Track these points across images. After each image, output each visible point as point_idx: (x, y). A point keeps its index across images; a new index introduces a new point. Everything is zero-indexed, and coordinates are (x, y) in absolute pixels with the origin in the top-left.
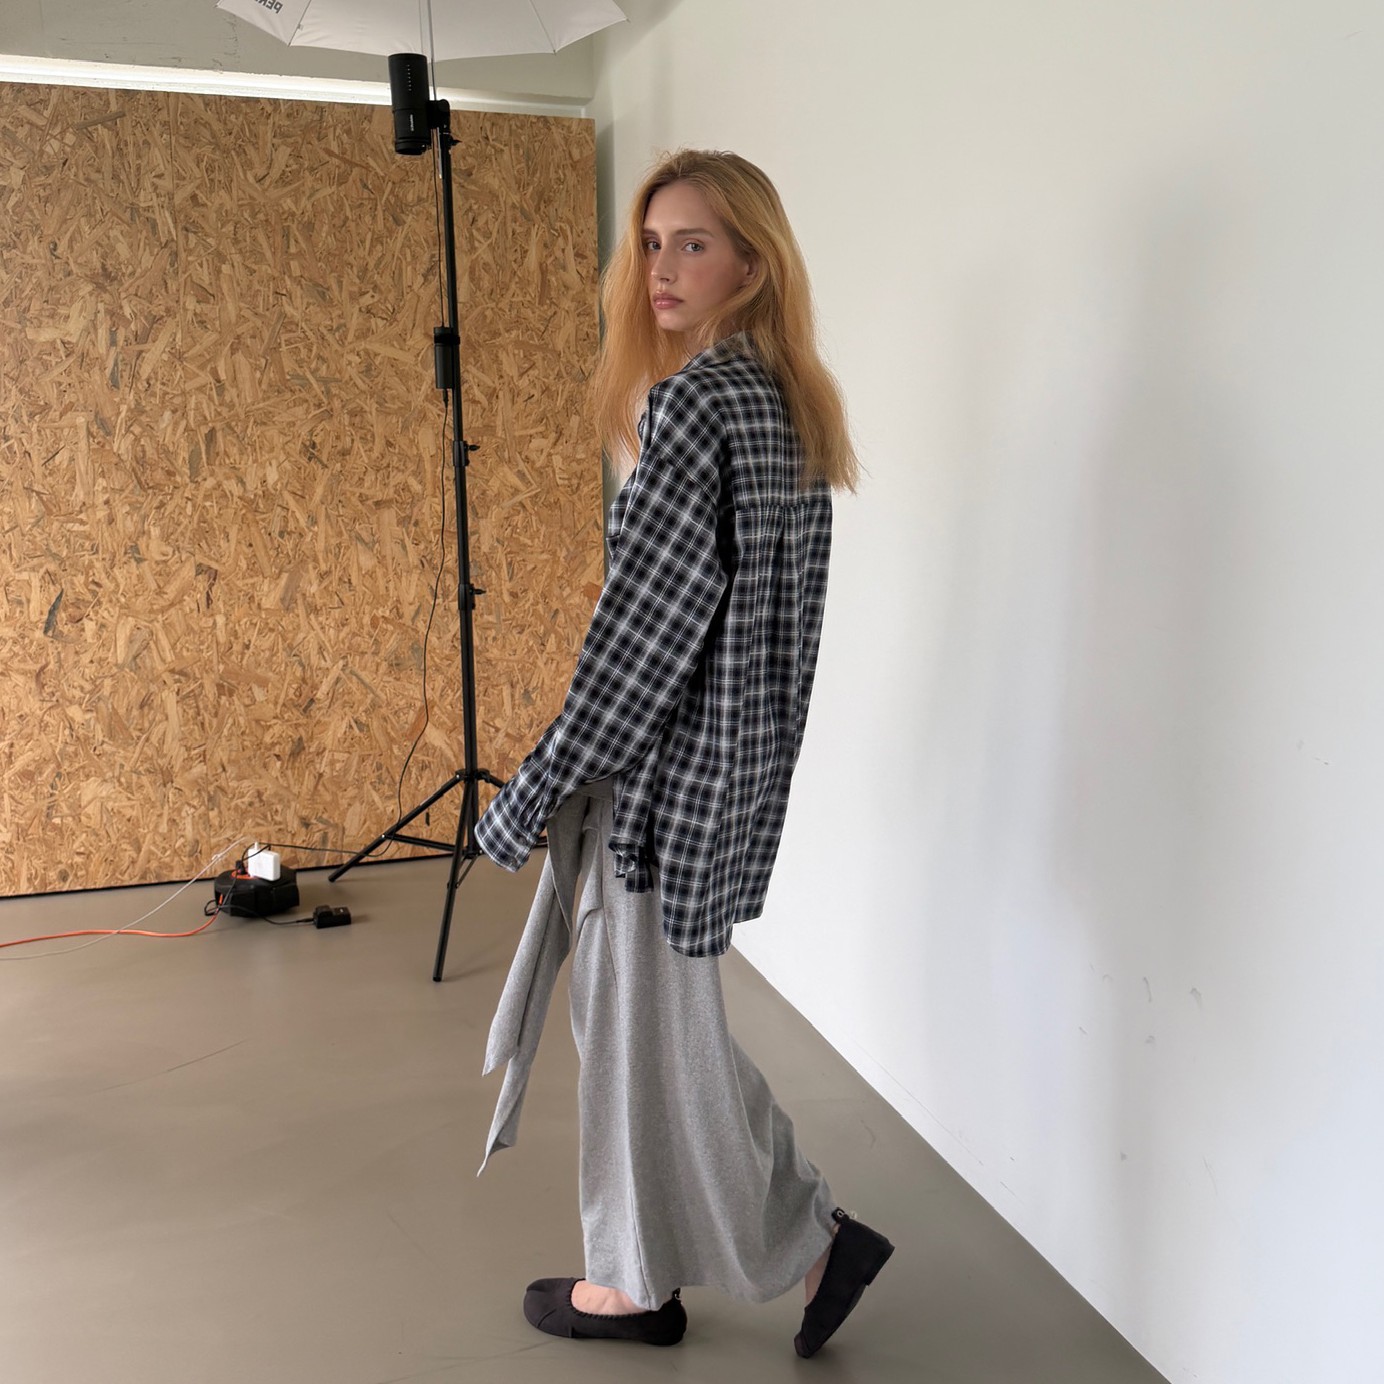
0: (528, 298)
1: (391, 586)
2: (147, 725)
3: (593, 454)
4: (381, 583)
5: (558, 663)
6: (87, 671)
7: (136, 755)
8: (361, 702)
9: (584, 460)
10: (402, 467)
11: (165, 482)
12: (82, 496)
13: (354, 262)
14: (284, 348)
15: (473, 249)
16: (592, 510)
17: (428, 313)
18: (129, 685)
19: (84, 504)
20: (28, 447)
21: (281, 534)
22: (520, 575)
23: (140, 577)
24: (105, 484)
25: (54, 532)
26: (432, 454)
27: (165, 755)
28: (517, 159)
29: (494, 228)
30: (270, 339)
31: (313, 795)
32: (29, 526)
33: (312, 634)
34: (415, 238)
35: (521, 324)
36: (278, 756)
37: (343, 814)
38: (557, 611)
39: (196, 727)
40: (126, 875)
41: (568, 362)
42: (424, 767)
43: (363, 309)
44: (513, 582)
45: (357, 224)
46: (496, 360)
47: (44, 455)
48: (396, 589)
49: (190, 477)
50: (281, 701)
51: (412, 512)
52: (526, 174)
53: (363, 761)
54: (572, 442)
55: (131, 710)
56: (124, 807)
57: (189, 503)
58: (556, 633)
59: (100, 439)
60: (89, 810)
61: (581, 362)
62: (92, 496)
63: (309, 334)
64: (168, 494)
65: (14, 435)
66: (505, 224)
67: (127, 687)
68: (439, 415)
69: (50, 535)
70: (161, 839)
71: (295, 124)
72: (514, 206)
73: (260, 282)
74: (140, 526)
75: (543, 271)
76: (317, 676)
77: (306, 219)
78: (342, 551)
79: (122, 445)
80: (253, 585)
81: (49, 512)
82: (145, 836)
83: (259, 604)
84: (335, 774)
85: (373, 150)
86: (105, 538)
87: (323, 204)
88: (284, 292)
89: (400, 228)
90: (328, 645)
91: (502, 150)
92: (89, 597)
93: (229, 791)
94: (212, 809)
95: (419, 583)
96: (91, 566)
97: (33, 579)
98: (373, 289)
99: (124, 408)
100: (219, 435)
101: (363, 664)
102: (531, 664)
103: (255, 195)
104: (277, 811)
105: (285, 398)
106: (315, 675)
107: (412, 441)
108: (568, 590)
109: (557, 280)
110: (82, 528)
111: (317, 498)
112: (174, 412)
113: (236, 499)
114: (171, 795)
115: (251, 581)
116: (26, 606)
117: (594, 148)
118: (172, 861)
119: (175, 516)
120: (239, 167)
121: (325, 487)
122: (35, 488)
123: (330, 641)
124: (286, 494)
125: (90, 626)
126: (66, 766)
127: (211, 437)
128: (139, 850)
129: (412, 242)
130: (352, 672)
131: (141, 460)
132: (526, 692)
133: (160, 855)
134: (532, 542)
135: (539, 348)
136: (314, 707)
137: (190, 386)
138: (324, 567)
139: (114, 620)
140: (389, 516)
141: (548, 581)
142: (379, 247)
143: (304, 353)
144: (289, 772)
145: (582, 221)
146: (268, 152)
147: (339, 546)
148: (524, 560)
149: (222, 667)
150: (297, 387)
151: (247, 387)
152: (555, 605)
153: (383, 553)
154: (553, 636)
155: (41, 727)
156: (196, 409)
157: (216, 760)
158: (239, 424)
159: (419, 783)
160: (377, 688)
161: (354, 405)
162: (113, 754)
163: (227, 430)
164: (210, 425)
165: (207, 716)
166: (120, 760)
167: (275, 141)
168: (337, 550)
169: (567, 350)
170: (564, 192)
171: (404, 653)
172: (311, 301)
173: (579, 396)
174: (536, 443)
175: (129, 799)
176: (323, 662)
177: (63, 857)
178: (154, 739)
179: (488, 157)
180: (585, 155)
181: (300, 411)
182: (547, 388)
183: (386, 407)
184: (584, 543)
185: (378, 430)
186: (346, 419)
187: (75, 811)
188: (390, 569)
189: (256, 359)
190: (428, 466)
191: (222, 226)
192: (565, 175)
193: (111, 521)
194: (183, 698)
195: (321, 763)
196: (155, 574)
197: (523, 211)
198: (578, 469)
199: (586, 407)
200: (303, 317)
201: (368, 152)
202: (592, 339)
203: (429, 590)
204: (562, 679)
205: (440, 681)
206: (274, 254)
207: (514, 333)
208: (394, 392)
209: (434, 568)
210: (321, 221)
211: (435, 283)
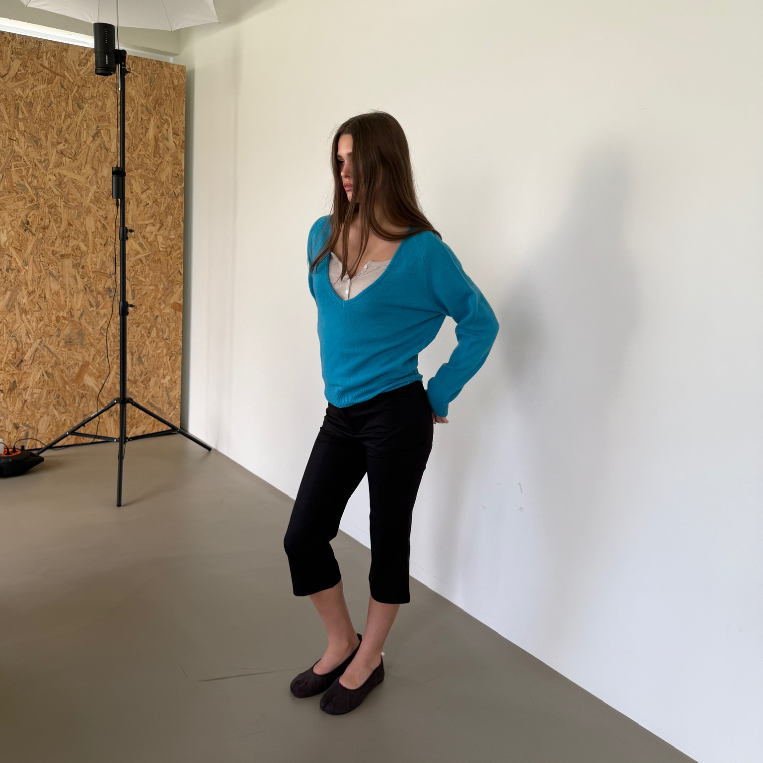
0: (148, 153)
1: (68, 300)
3: (179, 236)
4: (62, 298)
5: (157, 343)
8: (49, 362)
9: (174, 239)
10: (76, 237)
13: (55, 126)
14: (13, 169)
16: (178, 265)
17: (94, 157)
21: (7, 270)
22: (139, 296)
26: (93, 231)
28: (145, 81)
29: (132, 116)
30: (5, 164)
31: (21, 411)
33: (23, 324)
34: (89, 117)
35: (143, 166)
36: (2, 391)
37: (38, 422)
38: (157, 316)
41: (167, 187)
42: (83, 396)
43: (59, 152)
44: (135, 300)
45: (57, 106)
46: (130, 183)
48: (70, 301)
50: (4, 361)
51: (81, 261)
52: (149, 90)
53: (49, 393)
54: (168, 229)
58: (157, 328)
61: (174, 189)
63: (28, 163)
66: (137, 114)
68: (98, 211)
71: (25, 49)
72: (142, 105)
73: (1, 132)
75: (156, 140)
76: (25, 347)
77: (29, 100)
78: (41, 280)
84: (33, 400)
85: (68, 68)
87: (38, 93)
88: (15, 139)
89: (81, 111)
90: (31, 330)
91: (137, 76)
95: (84, 299)
98: (64, 141)
101: (51, 342)
102: (143, 343)
105: (13, 196)
106: (23, 346)
107: (82, 223)
108: (163, 305)
109: (163, 145)
111: (29, 251)
117: (185, 81)
121: (33, 245)
123: (33, 329)
124: (11, 249)
129: (87, 119)
130: (44, 346)
132: (139, 356)
134: (146, 279)
135: (152, 179)
136: (23, 364)
138: (31, 289)
140: (68, 262)
141: (153, 300)
142: (69, 120)
143: (24, 172)
144: (8, 400)
145: (177, 116)
146: (8, 62)
147: (40, 277)
148: (140, 289)
150: (20, 191)
152: (157, 313)
153: (64, 282)
154: (155, 329)
159: (79, 405)
160: (58, 354)
161: (52, 202)
167: (12, 56)
168: (39, 280)
169: (167, 181)
170: (168, 102)
171: (73, 336)
172: (30, 145)
173: (172, 206)
174: (149, 229)
176: (28, 340)
179: (130, 79)
180: (180, 83)
181: (21, 204)
182: (156, 200)
183: (69, 205)
184: (173, 281)
185: (65, 216)
186: (46, 208)
188: (68, 291)
190: (90, 237)
192: (169, 92)
195: (26, 394)
197: (147, 108)
198: (171, 243)
199: (176, 212)
200: (25, 153)
201: (65, 69)
202: (180, 177)
203: (89, 303)
204: (159, 351)
205: (93, 351)
206: (9, 118)
207: (140, 171)
208: (74, 196)
209: (92, 291)
210: (37, 102)
211: (98, 141)
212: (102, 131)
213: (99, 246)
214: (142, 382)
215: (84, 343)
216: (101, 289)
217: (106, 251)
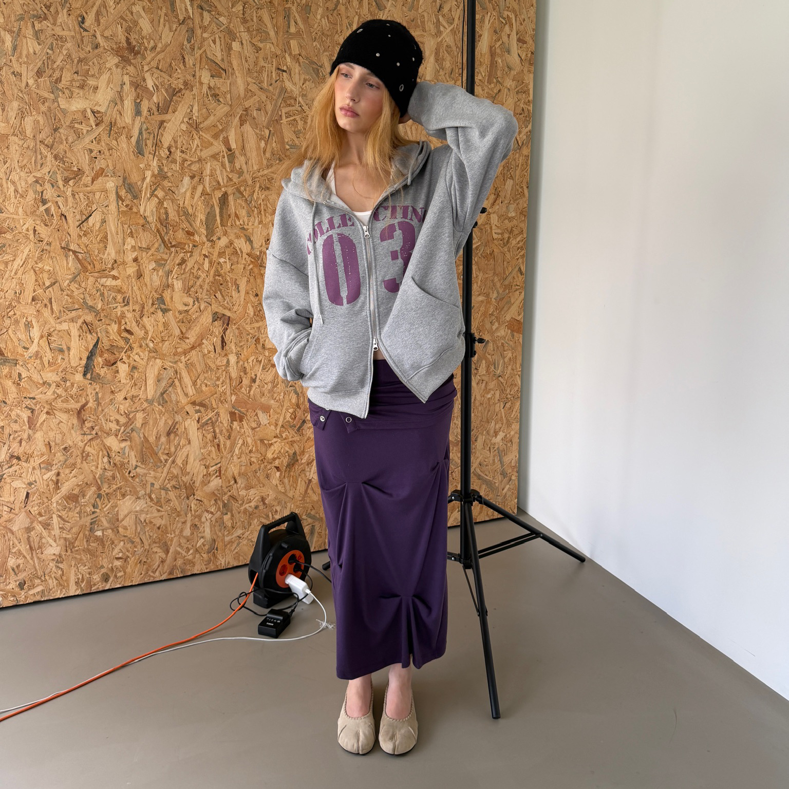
0: (480, 77)
2: (173, 449)
3: (521, 213)
6: (122, 407)
7: (164, 475)
9: (514, 218)
11: (185, 242)
12: (113, 255)
14: (284, 120)
15: (439, 33)
18: (158, 416)
19: (115, 261)
20: (63, 209)
23: (166, 325)
24: (133, 243)
25: (89, 287)
27: (189, 473)
30: (273, 112)
31: (305, 495)
32: (67, 282)
36: (277, 468)
39: (213, 449)
40: (157, 573)
47: (78, 217)
49: (207, 236)
50: (280, 423)
54: (506, 202)
55: (160, 438)
56: (155, 517)
57: (206, 259)
59: (128, 202)
60: (125, 523)
62: (122, 255)
63: (306, 108)
64: (189, 252)
65: (50, 199)
67: (156, 419)
69: (86, 289)
70: (185, 541)
73: (265, 59)
74: (164, 280)
75: (493, 54)
77: (304, 2)
79: (148, 208)
80: (259, 328)
81: (85, 270)
82: (172, 541)
86: (135, 291)
88: (285, 69)
92: (122, 343)
93: (239, 499)
94: (227, 514)
96: (123, 316)
97: (71, 328)
99: (148, 174)
100: (231, 198)
104: (276, 511)
108: (496, 325)
109: (502, 62)
110: (114, 283)
112: (192, 177)
113: (245, 256)
114: (192, 506)
115: (257, 325)
116: (66, 352)
118: (194, 557)
119: (195, 272)
122: (72, 248)
125: (123, 368)
126: (105, 488)
127: (224, 200)
128: (167, 552)
131: (164, 222)
133: (184, 553)
136: (305, 426)
137: (205, 154)
139: (143, 363)
143: (301, 124)
144: (286, 480)
145: (524, 10)
149: (234, 398)
151: (253, 155)
155: (83, 457)
156: (211, 175)
157: (229, 474)
158: (247, 189)
162: (145, 475)
163: (238, 195)
164: (223, 189)
165: (222, 439)
166: (150, 480)
172: (308, 77)
173: (513, 163)
175: (159, 511)
177: (105, 562)
178: (179, 461)
184: (510, 286)
187: (114, 525)
189: (261, 130)
191: (233, 6)
193: (140, 275)
194: (203, 426)
196: (179, 322)
198: (509, 225)
199: (518, 172)
200: (300, 92)
206: (277, 33)
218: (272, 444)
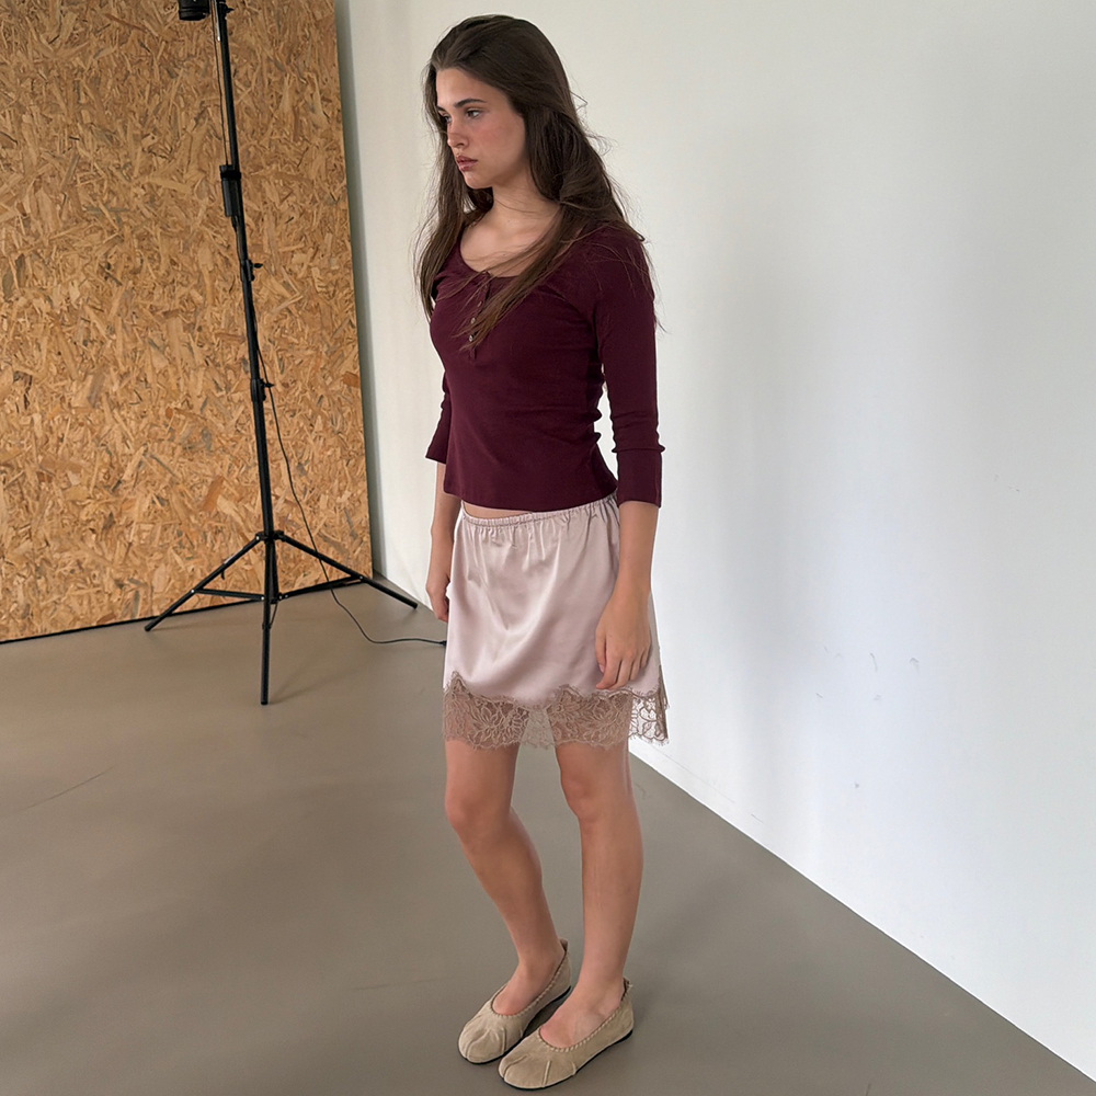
0: (284, 136)
1: (181, 382)
3: (346, 266)
4: (173, 380)
5: (325, 439)
8: (161, 481)
9: (338, 271)
13: (135, 110)
14: (79, 184)
16: (347, 312)
17: (200, 152)
21: (85, 343)
22: (290, 367)
26: (211, 269)
28: (269, 20)
29: (253, 78)
30: (67, 178)
31: (125, 560)
33: (116, 426)
34: (187, 88)
35: (279, 158)
37: (151, 575)
38: (322, 397)
39: (21, 510)
41: (321, 188)
42: (218, 531)
43: (145, 149)
44: (285, 374)
45: (137, 78)
46: (260, 188)
48: (185, 384)
49: (4, 298)
50: (93, 483)
51: (196, 320)
52: (277, 33)
53: (166, 530)
54: (327, 255)
57: (5, 320)
58: (322, 414)
61: (332, 190)
63: (101, 172)
66: (262, 75)
68: (214, 237)
72: (269, 59)
73: (56, 130)
75: (296, 113)
76: (123, 461)
77: (93, 74)
78: (138, 355)
80: (63, 387)
83: (69, 404)
84: (142, 542)
85: (148, 14)
87: (107, 61)
88: (77, 137)
89: (174, 81)
90: (130, 434)
91: (256, 13)
93: (52, 562)
94: (40, 578)
95: (206, 379)
98: (153, 132)
100: (28, 261)
101: (161, 449)
102: (303, 441)
103: (47, 55)
104: (94, 576)
105: (83, 227)
106: (120, 459)
107: (193, 259)
108: (330, 379)
109: (307, 120)
111: (114, 311)
113: (45, 315)
114: (3, 568)
115: (62, 384)
117: (334, 10)
118: (8, 623)
120: (33, 31)
121: (120, 301)
123: (131, 431)
124: (87, 308)
127: (20, 262)
129: (185, 92)
130: (152, 457)
132: (300, 464)
134: (299, 340)
135: (296, 178)
136: (121, 487)
138: (123, 369)
140: (176, 323)
141: (314, 371)
142: (156, 97)
143: (96, 190)
144: (103, 544)
145: (326, 70)
146: (58, 18)
147: (135, 350)
148: (292, 356)
149: (40, 458)
150: (92, 218)
151: (49, 219)
152: (320, 392)
153: (173, 355)
154: (319, 417)
156: (6, 240)
157: (40, 536)
158: (44, 250)
159: (213, 546)
160: (174, 468)
161: (142, 230)
163: (35, 257)
164: (19, 252)
165: (30, 500)
167: (63, 8)
168: (134, 354)
169: (319, 179)
170: (310, 48)
171: (195, 438)
172: (101, 143)
173: (331, 218)
174: (298, 257)
176: (127, 449)
179: (246, 18)
180: (326, 16)
181: (95, 237)
182: (304, 211)
183: (169, 232)
184: (341, 340)
185: (163, 251)
186: (136, 242)
188: (180, 368)
189: (56, 195)
190: (207, 281)
191: (21, 82)
192: (310, 32)
194: (9, 487)
195: (129, 534)
197: (276, 63)
198: (334, 278)
199: (336, 227)
200: (94, 158)
201: (144, 16)
202: (339, 169)
203: (214, 385)
204: (329, 453)
205: (227, 460)
206: (67, 104)
207: (274, 166)
208: (175, 218)
209: (218, 365)
210: (106, 75)
211: (205, 125)
212: (209, 109)
213: (221, 291)
214: (307, 503)
215: (212, 449)
216: (230, 362)
217: (234, 301)
218: (84, 506)
